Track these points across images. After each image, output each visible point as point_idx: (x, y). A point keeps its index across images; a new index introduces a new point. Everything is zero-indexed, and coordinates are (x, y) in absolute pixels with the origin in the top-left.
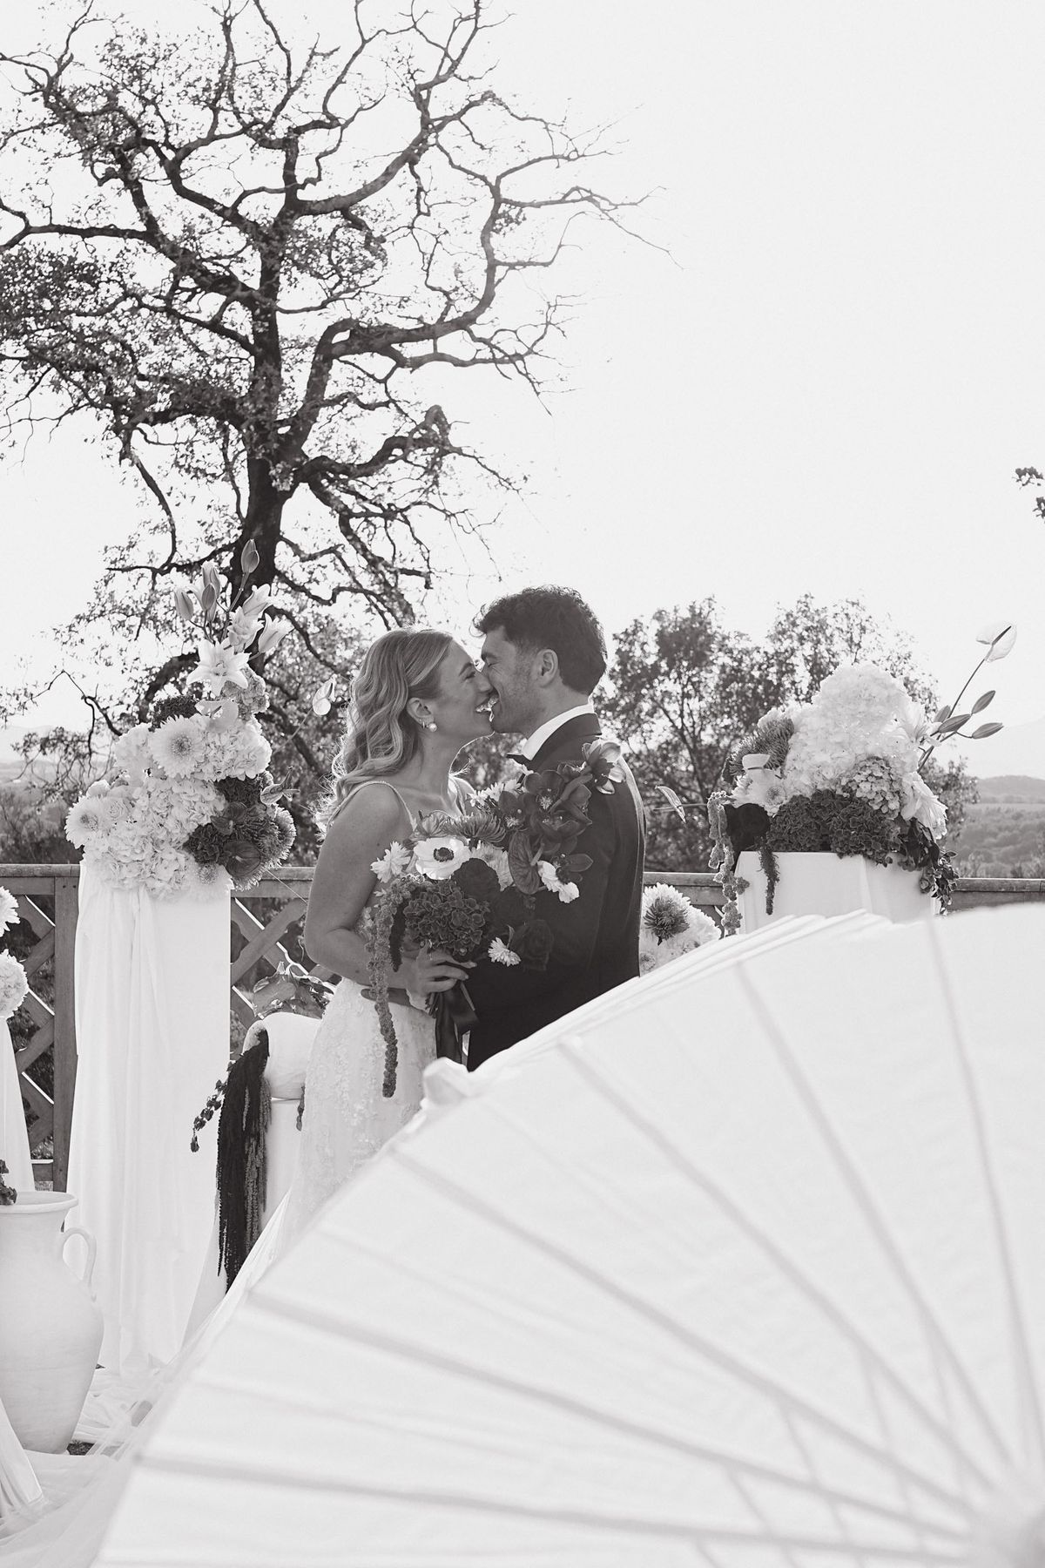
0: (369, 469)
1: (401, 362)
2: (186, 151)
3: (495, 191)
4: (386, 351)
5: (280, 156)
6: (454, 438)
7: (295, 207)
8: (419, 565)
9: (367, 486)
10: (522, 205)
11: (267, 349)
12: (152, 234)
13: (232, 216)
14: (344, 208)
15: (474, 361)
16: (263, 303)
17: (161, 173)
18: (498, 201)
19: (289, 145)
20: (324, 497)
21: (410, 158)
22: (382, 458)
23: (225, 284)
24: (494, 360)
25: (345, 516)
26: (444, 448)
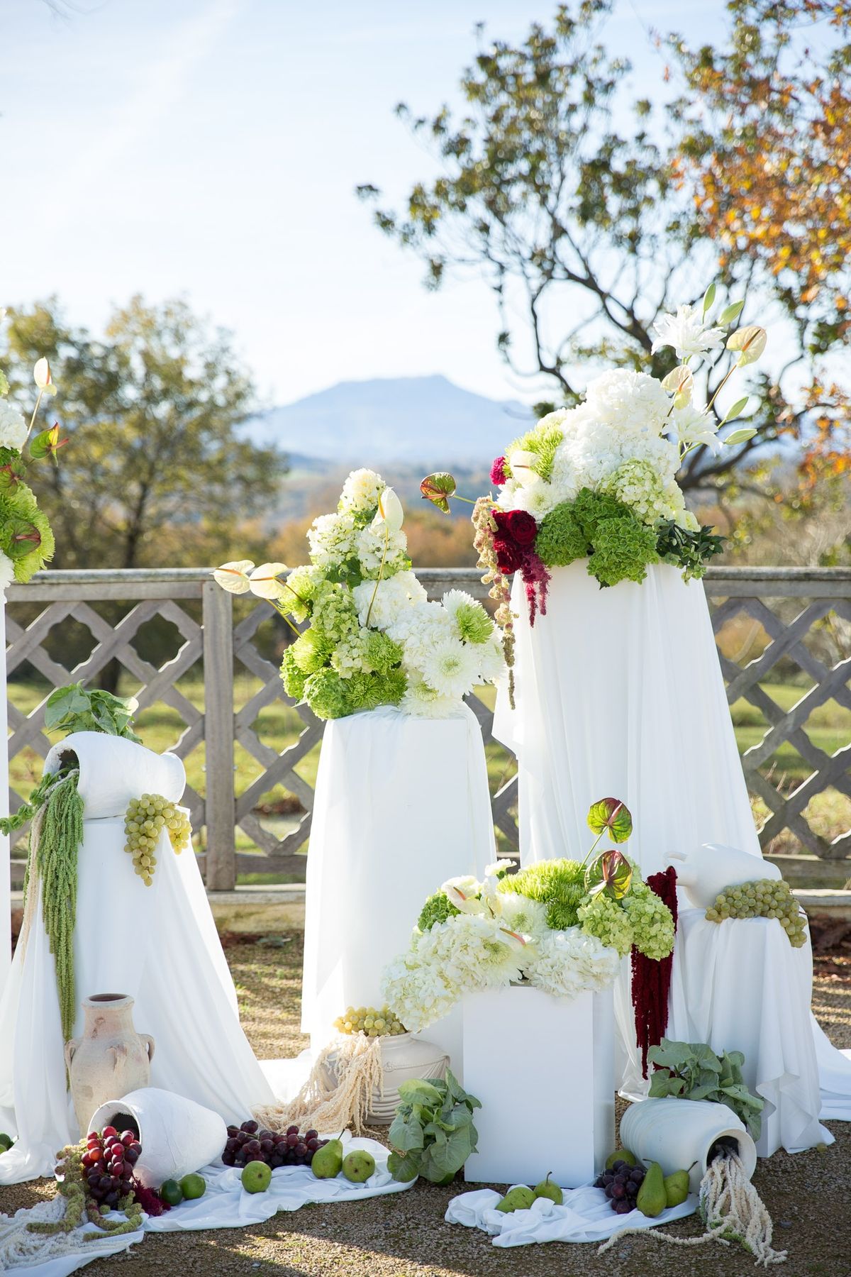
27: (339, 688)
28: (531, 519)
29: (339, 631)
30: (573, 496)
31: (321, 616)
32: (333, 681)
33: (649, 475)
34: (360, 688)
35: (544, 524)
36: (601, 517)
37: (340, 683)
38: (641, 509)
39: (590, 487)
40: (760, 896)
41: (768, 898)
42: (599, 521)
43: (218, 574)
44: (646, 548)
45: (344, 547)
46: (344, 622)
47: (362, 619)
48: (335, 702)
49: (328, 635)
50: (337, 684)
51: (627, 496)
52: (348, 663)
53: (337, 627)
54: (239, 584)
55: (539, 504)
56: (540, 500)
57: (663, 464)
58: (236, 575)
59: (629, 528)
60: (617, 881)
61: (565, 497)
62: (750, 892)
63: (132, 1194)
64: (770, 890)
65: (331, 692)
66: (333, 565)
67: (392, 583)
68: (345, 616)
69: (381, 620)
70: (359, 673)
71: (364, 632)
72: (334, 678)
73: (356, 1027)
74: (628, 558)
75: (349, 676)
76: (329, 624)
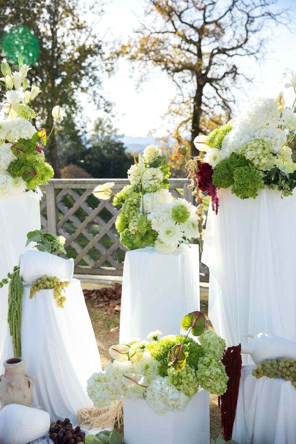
0: (220, 79)
1: (229, 56)
2: (182, 12)
3: (248, 14)
4: (225, 53)
5: (202, 12)
6: (238, 71)
7: (206, 23)
8: (232, 99)
9: (221, 83)
10: (253, 18)
11: (200, 55)
12: (176, 32)
13: (192, 26)
14: (216, 22)
15: (244, 55)
16: (198, 44)
17: (177, 18)
18: (249, 16)
19: (204, 9)
20: (212, 85)
21: (230, 10)
22: (224, 76)
23: (190, 42)
24: (248, 55)
25: (217, 89)
26: (236, 73)
27: (130, 238)
28: (211, 167)
29: (129, 214)
30: (228, 156)
32: (128, 235)
33: (261, 146)
35: (215, 169)
36: (237, 166)
38: (256, 162)
39: (235, 152)
40: (280, 368)
41: (285, 370)
42: (235, 168)
44: (254, 182)
46: (131, 210)
48: (128, 244)
50: (130, 236)
51: (249, 156)
52: (133, 228)
55: (215, 160)
56: (215, 158)
57: (273, 140)
59: (246, 172)
60: (180, 362)
61: (225, 156)
62: (275, 366)
64: (288, 365)
65: (126, 240)
66: (135, 185)
67: (155, 194)
69: (148, 209)
71: (140, 215)
72: (129, 233)
74: (245, 186)
75: (134, 233)
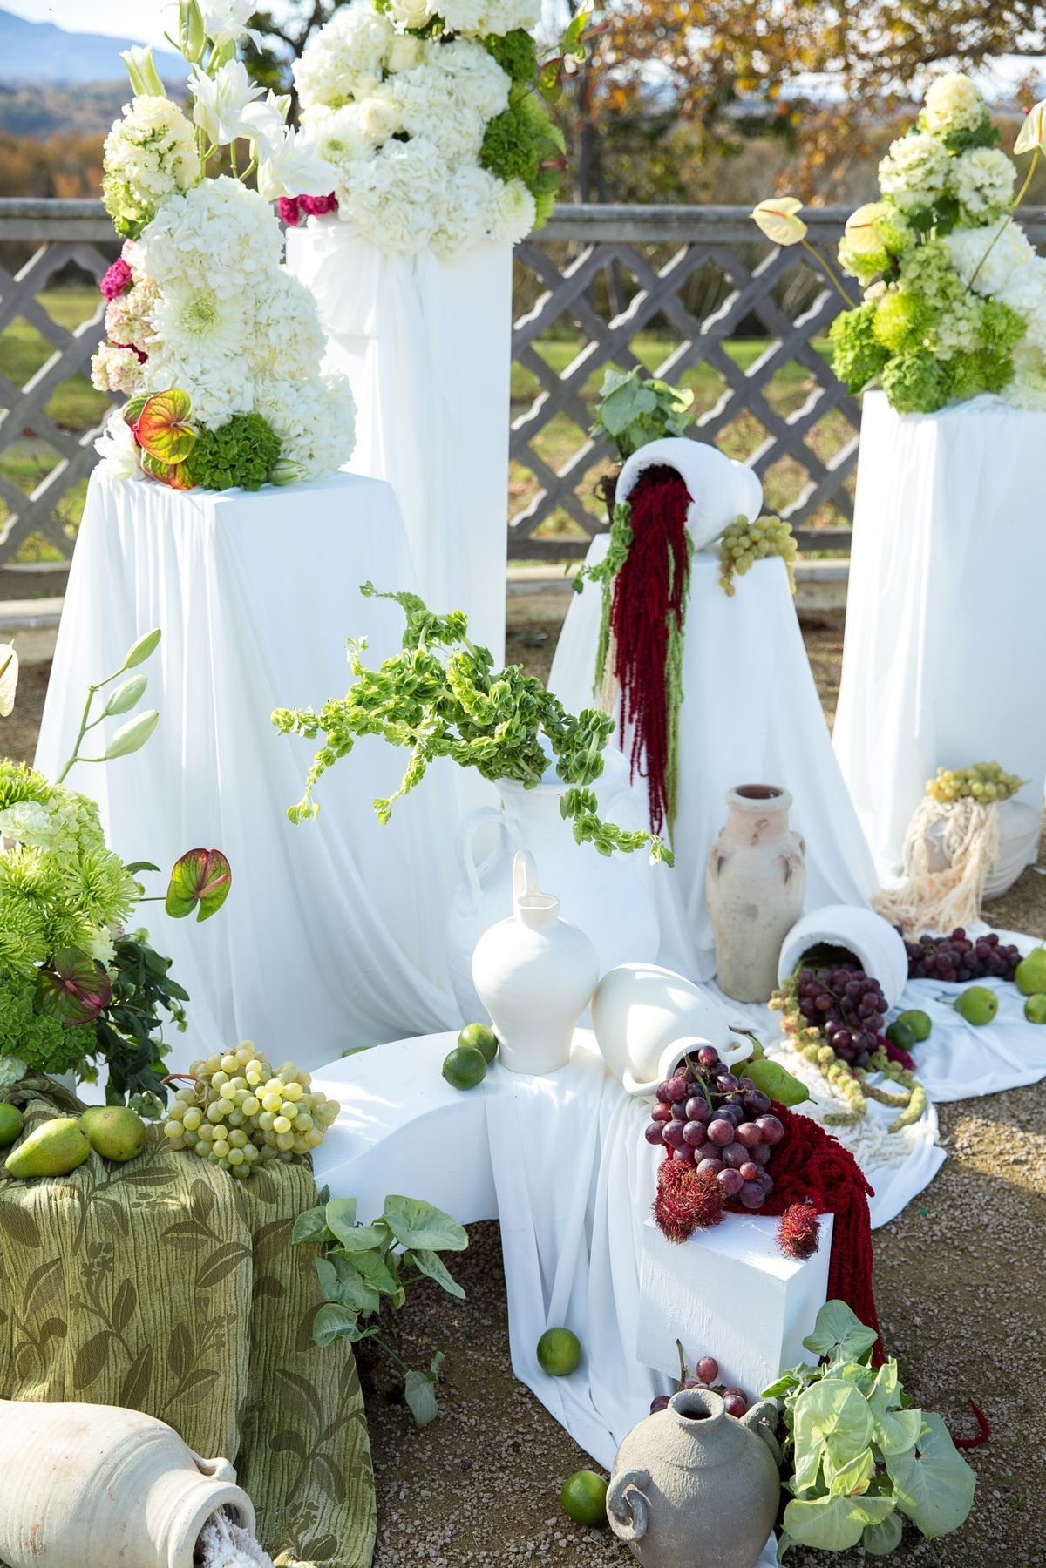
27: (935, 372)
31: (919, 277)
32: (928, 363)
34: (960, 372)
37: (936, 366)
43: (758, 214)
45: (937, 181)
47: (965, 281)
48: (932, 391)
49: (931, 302)
50: (932, 366)
52: (950, 340)
53: (943, 292)
54: (784, 229)
58: (779, 219)
63: (883, 1049)
66: (920, 206)
68: (952, 277)
69: (991, 282)
70: (959, 353)
71: (970, 300)
72: (928, 359)
73: (960, 795)
75: (947, 356)
76: (931, 289)
